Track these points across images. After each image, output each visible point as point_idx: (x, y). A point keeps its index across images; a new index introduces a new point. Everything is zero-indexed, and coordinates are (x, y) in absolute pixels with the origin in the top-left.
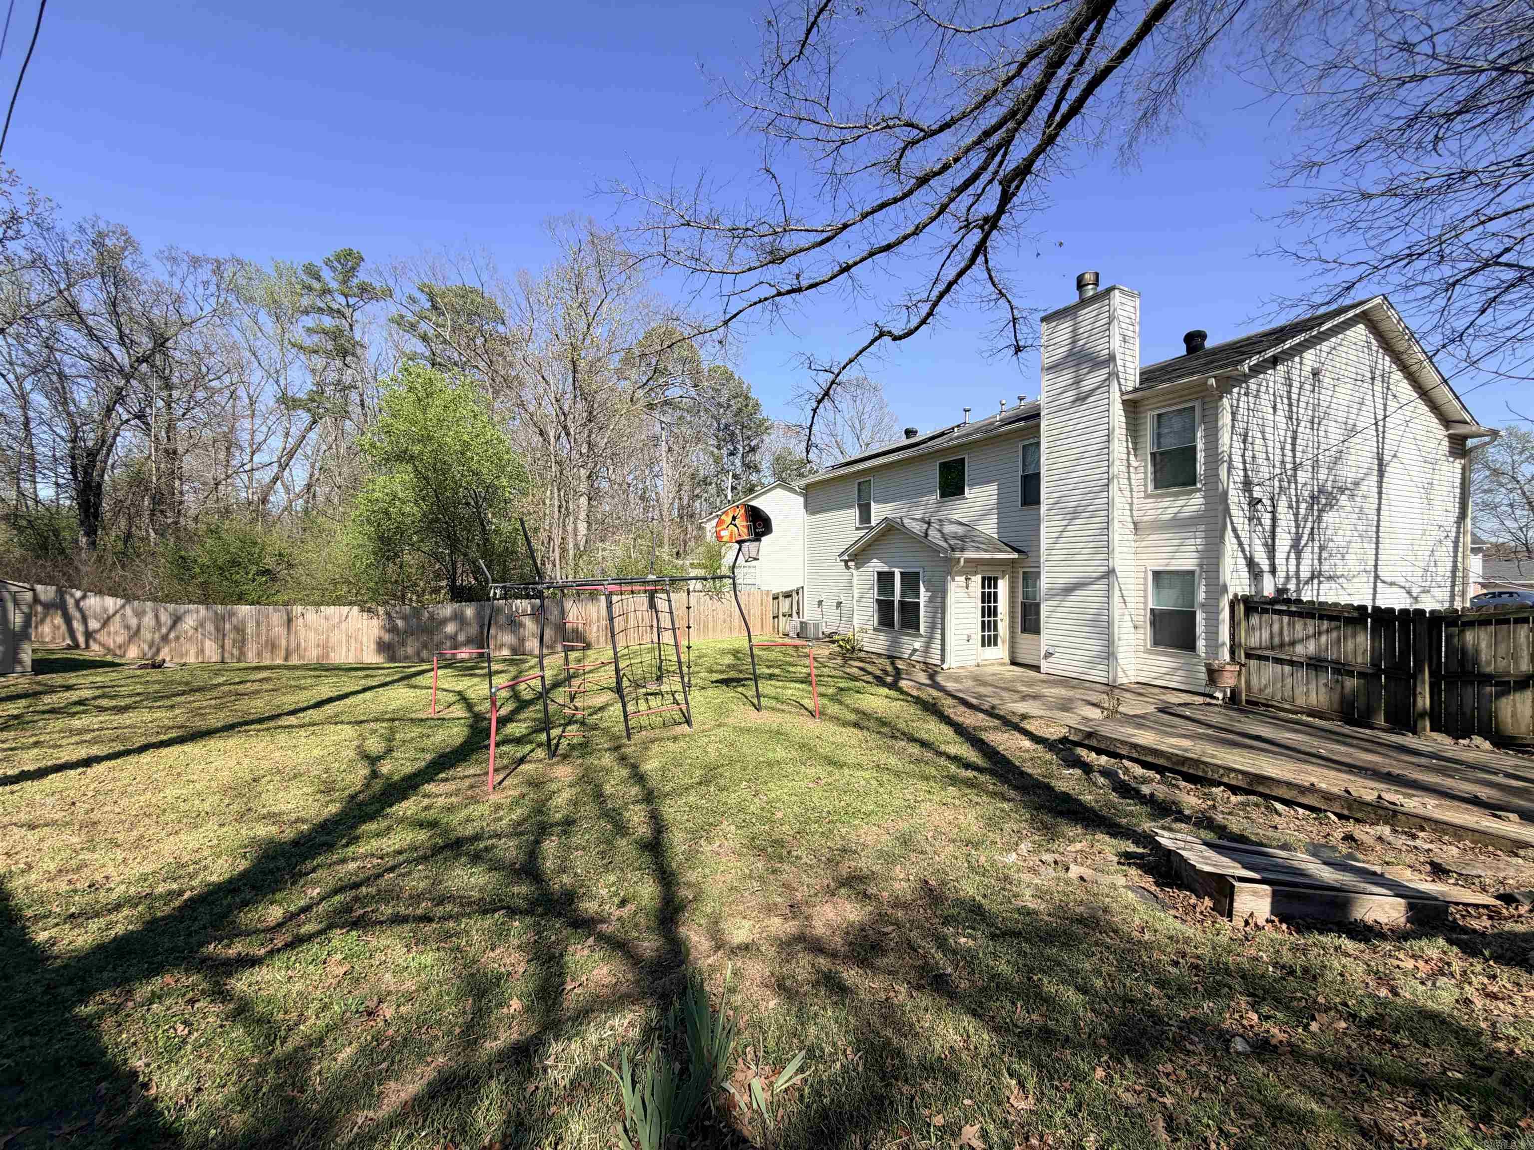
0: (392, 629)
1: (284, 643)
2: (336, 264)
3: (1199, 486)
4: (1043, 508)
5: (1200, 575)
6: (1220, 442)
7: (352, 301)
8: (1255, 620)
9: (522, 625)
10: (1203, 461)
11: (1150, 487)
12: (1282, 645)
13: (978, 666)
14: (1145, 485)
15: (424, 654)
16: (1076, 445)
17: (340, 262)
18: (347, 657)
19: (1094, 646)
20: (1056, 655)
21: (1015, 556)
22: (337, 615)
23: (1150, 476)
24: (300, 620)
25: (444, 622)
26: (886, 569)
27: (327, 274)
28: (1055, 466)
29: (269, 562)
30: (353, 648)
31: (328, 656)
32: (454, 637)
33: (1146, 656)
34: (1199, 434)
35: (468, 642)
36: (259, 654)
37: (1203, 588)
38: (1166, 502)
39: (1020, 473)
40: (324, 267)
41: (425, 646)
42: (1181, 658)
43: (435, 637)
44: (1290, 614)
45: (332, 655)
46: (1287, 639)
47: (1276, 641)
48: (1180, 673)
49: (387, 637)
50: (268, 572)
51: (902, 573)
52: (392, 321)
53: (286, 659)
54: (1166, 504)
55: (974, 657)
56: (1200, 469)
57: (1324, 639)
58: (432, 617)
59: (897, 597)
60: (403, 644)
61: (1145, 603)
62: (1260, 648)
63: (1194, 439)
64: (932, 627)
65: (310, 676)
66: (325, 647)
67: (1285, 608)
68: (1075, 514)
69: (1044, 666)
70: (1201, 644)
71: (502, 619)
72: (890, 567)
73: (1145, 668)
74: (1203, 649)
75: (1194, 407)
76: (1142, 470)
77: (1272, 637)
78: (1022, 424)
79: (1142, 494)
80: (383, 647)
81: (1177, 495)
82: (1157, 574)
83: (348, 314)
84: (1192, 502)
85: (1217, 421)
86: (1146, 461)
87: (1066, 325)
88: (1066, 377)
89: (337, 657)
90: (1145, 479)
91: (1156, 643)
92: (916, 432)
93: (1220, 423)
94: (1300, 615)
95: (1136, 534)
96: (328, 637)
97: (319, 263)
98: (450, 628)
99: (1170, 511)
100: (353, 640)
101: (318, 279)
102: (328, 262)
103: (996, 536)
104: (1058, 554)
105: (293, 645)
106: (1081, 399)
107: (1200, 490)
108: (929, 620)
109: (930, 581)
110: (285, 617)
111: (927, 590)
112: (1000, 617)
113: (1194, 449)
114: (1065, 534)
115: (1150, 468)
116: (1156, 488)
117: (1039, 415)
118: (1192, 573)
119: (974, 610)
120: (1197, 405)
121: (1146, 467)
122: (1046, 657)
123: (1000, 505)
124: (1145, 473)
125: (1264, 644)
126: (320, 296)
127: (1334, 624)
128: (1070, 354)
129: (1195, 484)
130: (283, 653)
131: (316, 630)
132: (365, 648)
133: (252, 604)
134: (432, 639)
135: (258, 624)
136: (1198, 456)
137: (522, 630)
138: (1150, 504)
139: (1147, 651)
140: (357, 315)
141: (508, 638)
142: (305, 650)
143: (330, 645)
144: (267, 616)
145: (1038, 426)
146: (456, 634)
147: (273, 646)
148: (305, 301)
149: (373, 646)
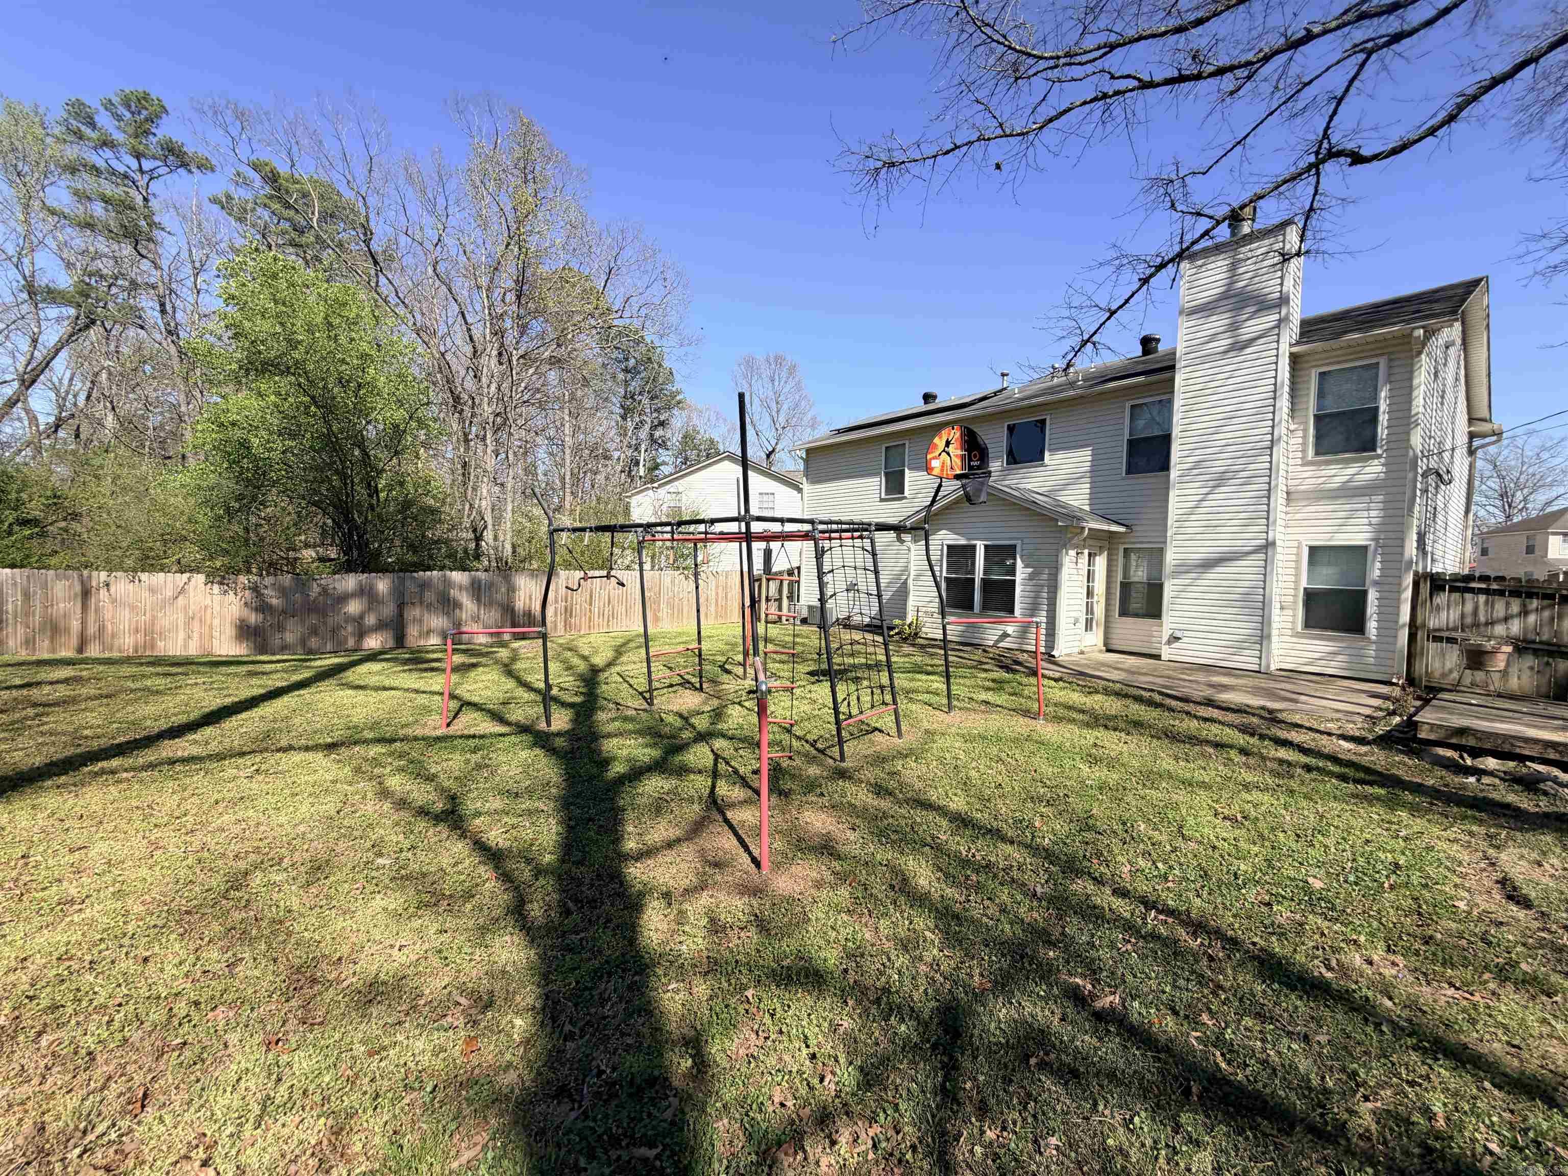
0: (262, 607)
1: (75, 625)
2: (122, 110)
3: (1379, 451)
4: (1174, 474)
5: (1376, 550)
6: (1414, 403)
7: (147, 165)
8: (1442, 599)
9: (457, 605)
10: (1385, 423)
11: (1311, 452)
12: (1476, 625)
13: (1082, 653)
14: (1304, 451)
15: (314, 642)
16: (1226, 402)
17: (128, 107)
18: (186, 646)
19: (1245, 628)
20: (1185, 640)
21: (1122, 529)
22: (170, 585)
23: (1311, 439)
24: (103, 592)
25: (344, 598)
26: (963, 542)
27: (104, 120)
28: (1194, 426)
29: (34, 509)
30: (196, 636)
31: (153, 647)
32: (358, 620)
33: (1294, 640)
34: (1383, 394)
35: (381, 626)
36: (29, 643)
37: (1378, 565)
38: (1332, 470)
39: (1127, 437)
40: (102, 109)
41: (314, 631)
42: (1342, 641)
43: (330, 621)
44: (1486, 592)
45: (160, 644)
46: (1482, 619)
47: (1469, 620)
48: (1340, 658)
49: (253, 618)
50: (34, 522)
51: (986, 546)
52: (215, 201)
53: (80, 650)
54: (1333, 472)
55: (1076, 644)
56: (1382, 432)
57: (1532, 618)
58: (325, 591)
59: (979, 573)
60: (281, 628)
61: (1297, 582)
62: (1448, 629)
63: (1375, 398)
64: (1033, 609)
65: (158, 674)
66: (150, 633)
67: (1484, 586)
68: (1221, 480)
69: (1166, 653)
70: (1372, 626)
71: (429, 596)
72: (969, 539)
73: (1293, 653)
74: (1374, 632)
75: (1378, 363)
76: (1300, 433)
77: (1463, 616)
78: (1141, 379)
79: (1299, 462)
80: (244, 631)
81: (1347, 462)
82: (1313, 550)
83: (142, 183)
84: (1367, 470)
85: (1411, 379)
86: (1306, 423)
87: (1219, 264)
88: (1218, 322)
89: (170, 645)
90: (1304, 444)
91: (1307, 625)
92: (934, 397)
93: (1415, 382)
94: (1501, 593)
95: (1287, 505)
96: (154, 618)
97: (93, 102)
98: (354, 607)
99: (1337, 479)
100: (196, 625)
101: (93, 125)
102: (109, 105)
103: (1087, 508)
104: (1194, 525)
105: (92, 629)
106: (1239, 347)
107: (1379, 456)
108: (1029, 600)
109: (1030, 555)
110: (78, 588)
111: (1026, 566)
112: (1096, 598)
113: (1377, 409)
114: (1205, 504)
115: (1311, 431)
116: (1317, 453)
117: (1172, 368)
118: (1365, 548)
119: (1080, 590)
120: (1383, 362)
121: (1305, 430)
122: (1169, 642)
123: (1095, 472)
124: (1305, 437)
125: (1451, 625)
126: (95, 148)
127: (1546, 602)
128: (1225, 296)
129: (1375, 450)
130: (74, 641)
131: (133, 608)
132: (216, 634)
133: (13, 566)
134: (325, 623)
135: (27, 595)
136: (1381, 418)
137: (457, 611)
138: (1309, 472)
139: (1297, 635)
140: (155, 186)
141: (437, 621)
142: (113, 636)
143: (157, 628)
144: (45, 586)
145: (1172, 380)
146: (362, 617)
147: (54, 629)
148: (72, 152)
149: (230, 631)
